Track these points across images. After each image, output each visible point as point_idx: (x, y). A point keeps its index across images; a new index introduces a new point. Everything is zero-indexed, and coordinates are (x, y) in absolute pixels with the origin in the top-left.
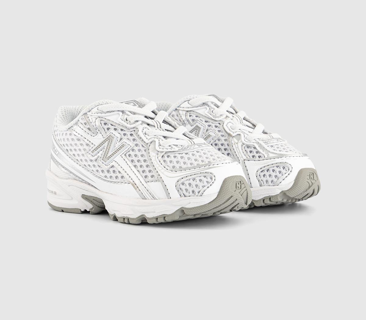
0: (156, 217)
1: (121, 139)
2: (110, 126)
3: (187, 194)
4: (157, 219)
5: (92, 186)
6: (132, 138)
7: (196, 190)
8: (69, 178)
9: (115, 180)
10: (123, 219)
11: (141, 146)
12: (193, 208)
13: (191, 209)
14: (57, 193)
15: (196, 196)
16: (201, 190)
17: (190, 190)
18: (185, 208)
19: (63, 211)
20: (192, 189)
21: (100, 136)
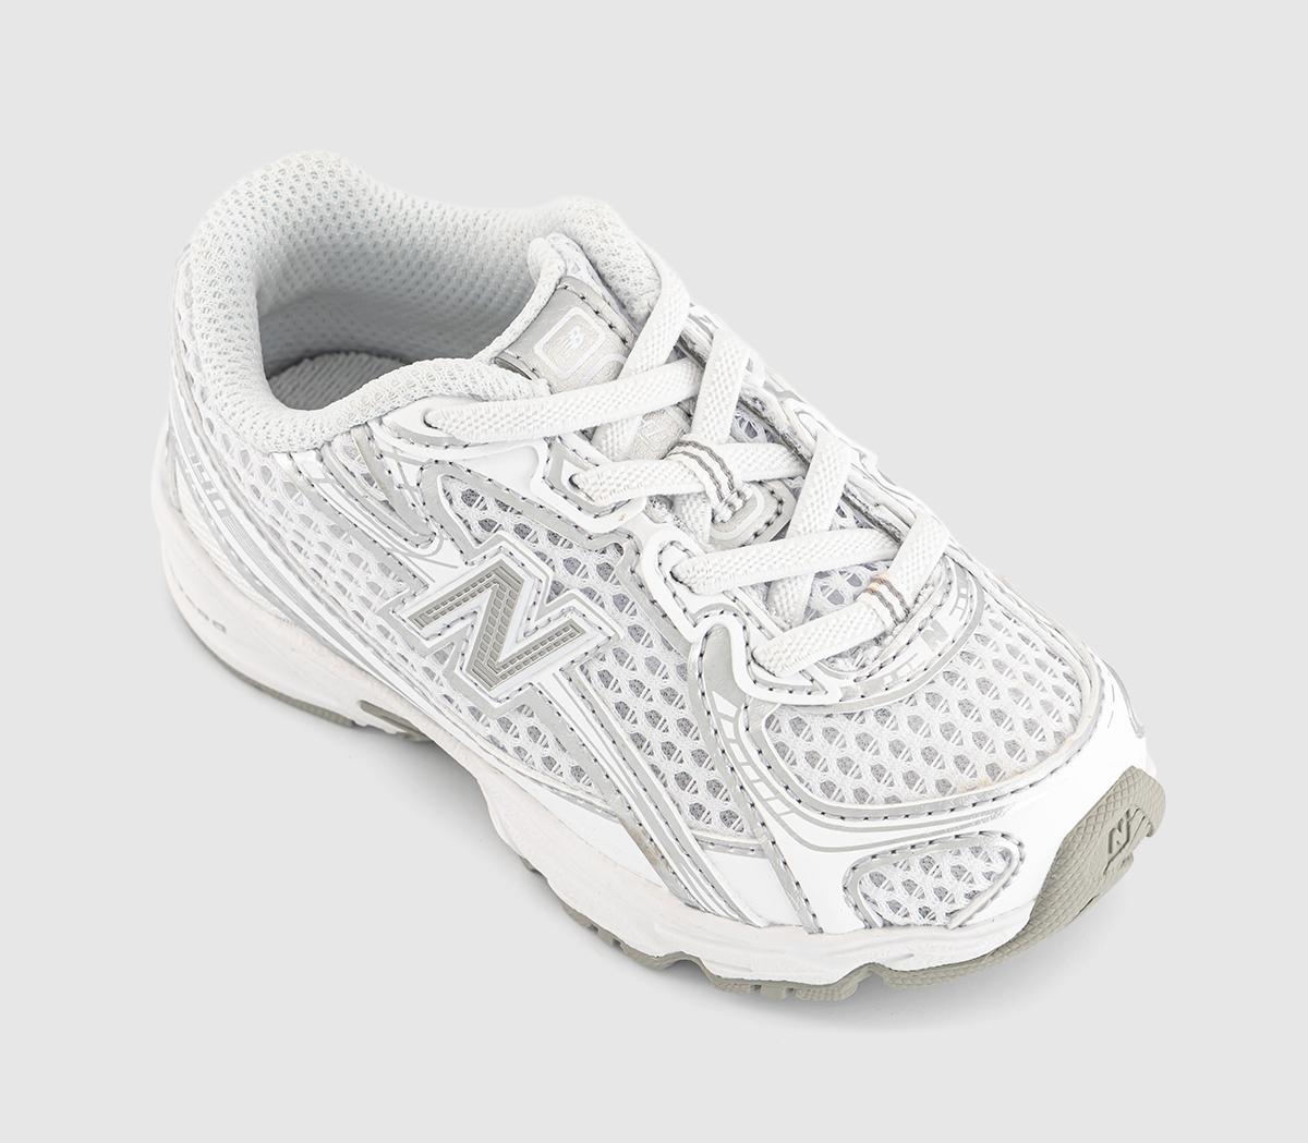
2: (493, 513)
3: (895, 918)
6: (607, 590)
11: (660, 642)
15: (938, 926)
16: (965, 907)
17: (912, 904)
18: (890, 971)
20: (922, 904)
21: (449, 552)
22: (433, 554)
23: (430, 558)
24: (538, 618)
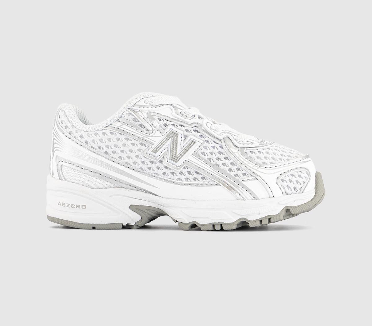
0: (260, 219)
1: (186, 137)
2: (166, 122)
3: (289, 191)
4: (261, 221)
5: (150, 193)
7: (298, 187)
8: (109, 187)
9: (193, 182)
10: (212, 226)
12: (299, 206)
13: (296, 207)
14: (86, 207)
15: (298, 193)
16: (303, 186)
17: (292, 186)
18: (291, 207)
19: (94, 228)
20: (294, 186)
21: (158, 133)
22: (154, 134)
23: (154, 136)
24: (183, 144)
